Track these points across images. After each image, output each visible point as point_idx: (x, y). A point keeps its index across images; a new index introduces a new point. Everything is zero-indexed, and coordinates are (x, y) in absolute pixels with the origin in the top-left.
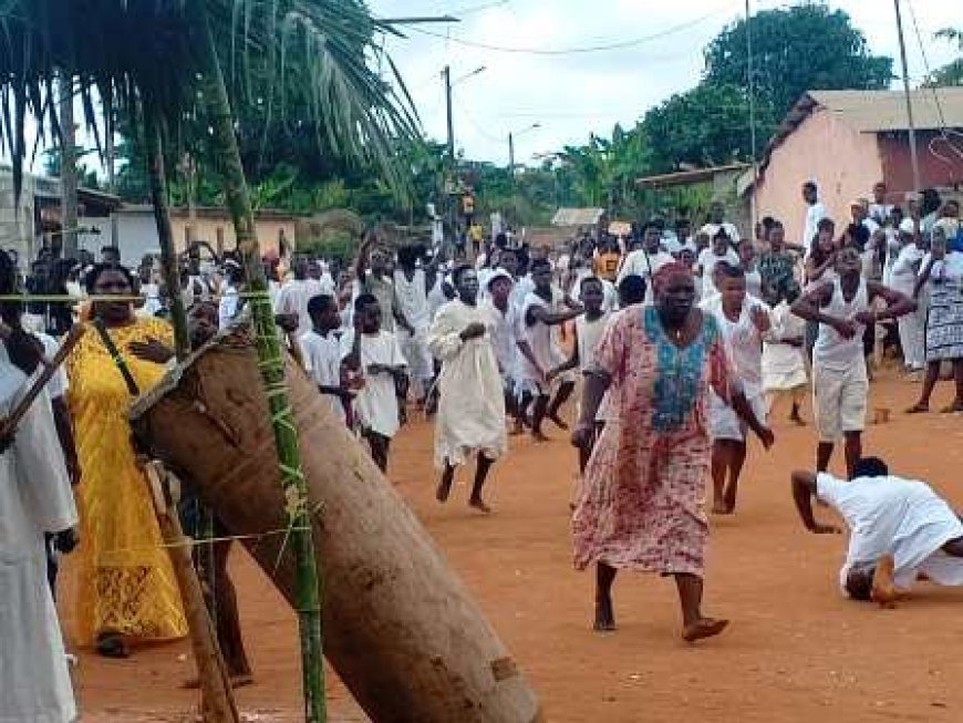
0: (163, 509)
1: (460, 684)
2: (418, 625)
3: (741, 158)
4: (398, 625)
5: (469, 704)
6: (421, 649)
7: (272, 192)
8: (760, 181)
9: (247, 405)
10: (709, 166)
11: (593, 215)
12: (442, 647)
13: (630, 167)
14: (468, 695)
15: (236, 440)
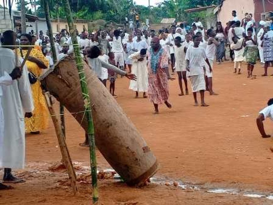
0: (50, 106)
1: (134, 154)
2: (122, 137)
3: (214, 3)
4: (117, 137)
5: (137, 159)
6: (123, 144)
7: (81, 15)
8: (220, 10)
9: (73, 76)
10: (206, 6)
11: (173, 20)
12: (129, 143)
13: (183, 6)
14: (136, 157)
15: (70, 86)
